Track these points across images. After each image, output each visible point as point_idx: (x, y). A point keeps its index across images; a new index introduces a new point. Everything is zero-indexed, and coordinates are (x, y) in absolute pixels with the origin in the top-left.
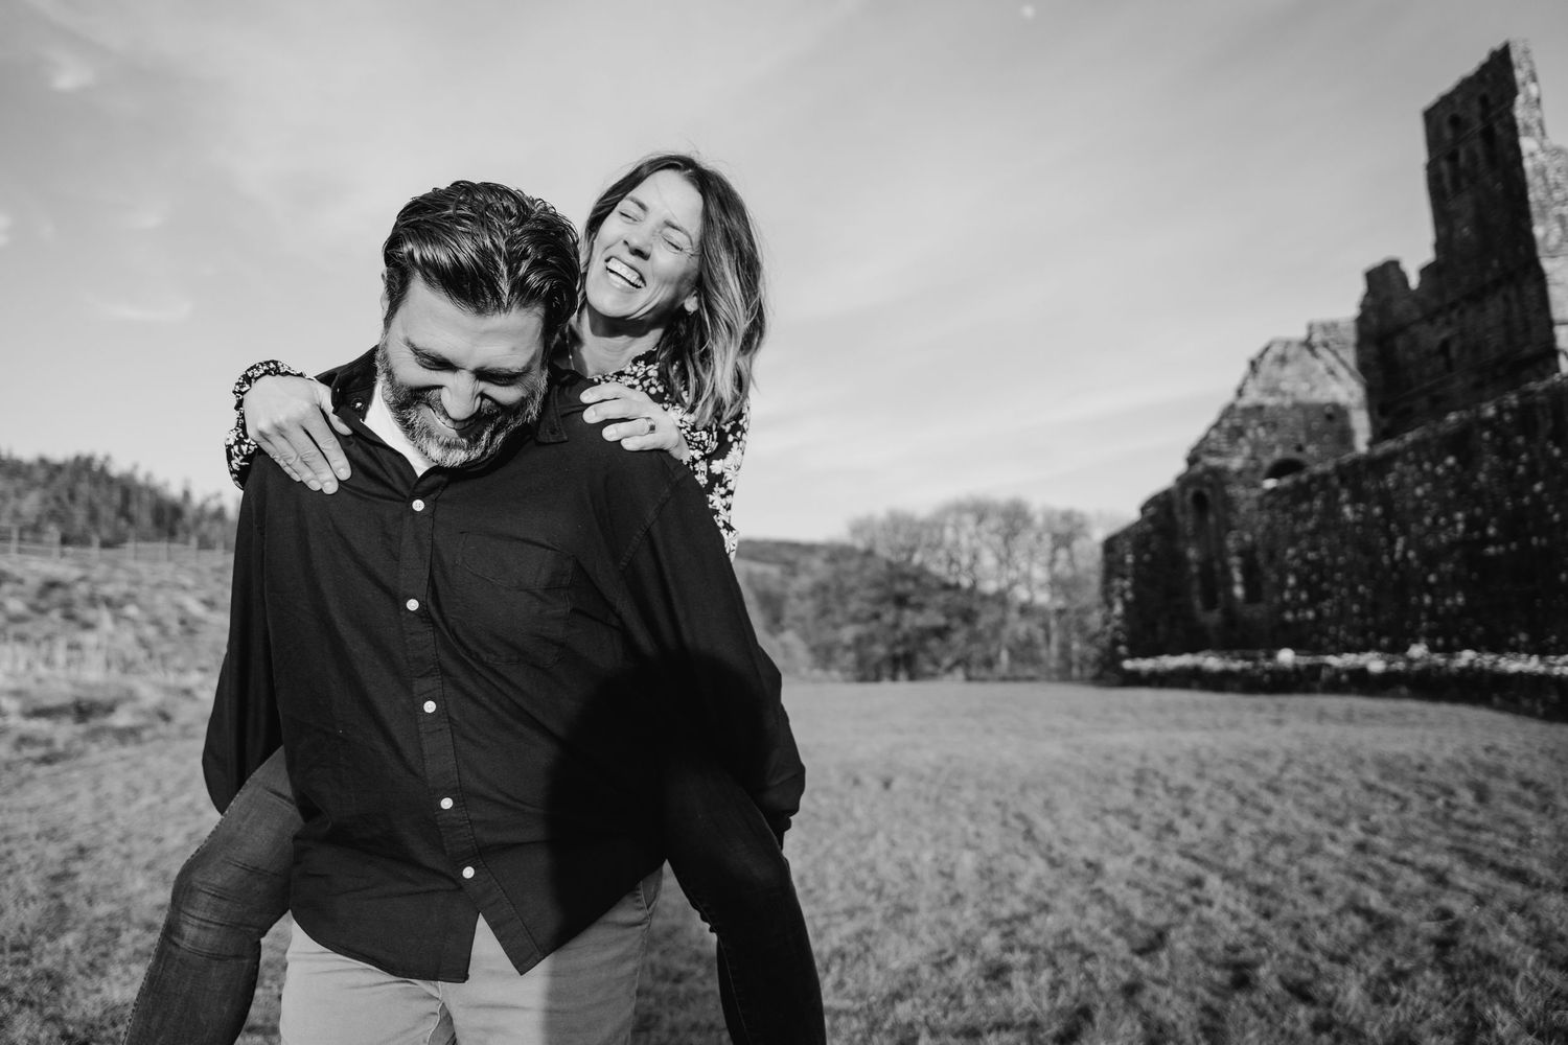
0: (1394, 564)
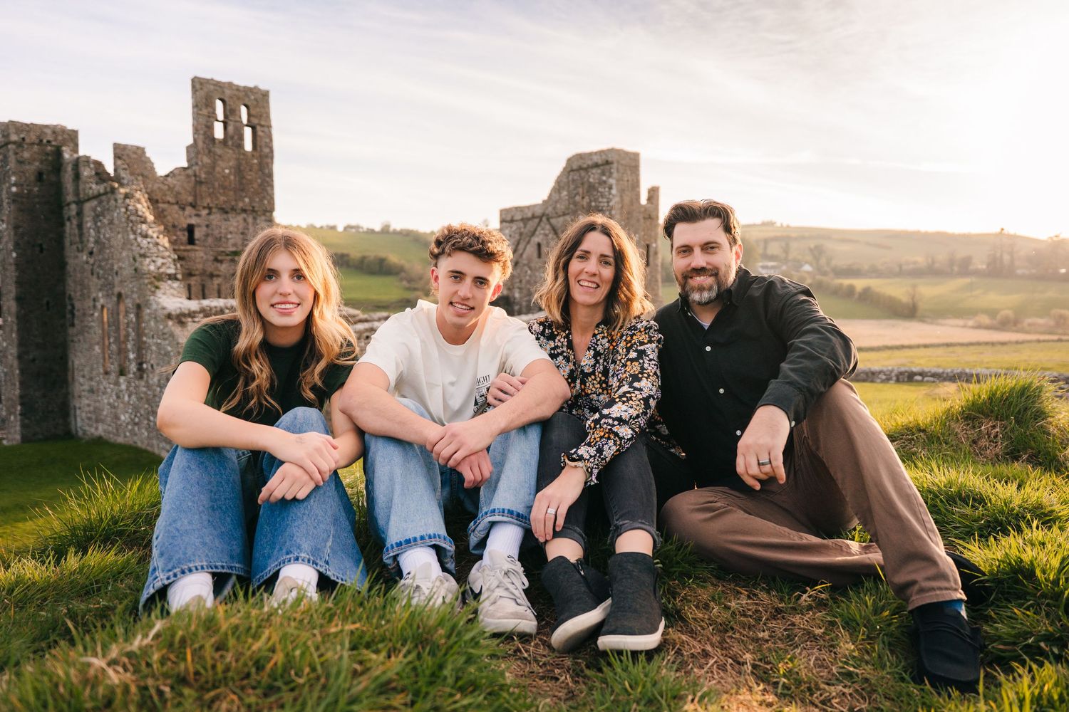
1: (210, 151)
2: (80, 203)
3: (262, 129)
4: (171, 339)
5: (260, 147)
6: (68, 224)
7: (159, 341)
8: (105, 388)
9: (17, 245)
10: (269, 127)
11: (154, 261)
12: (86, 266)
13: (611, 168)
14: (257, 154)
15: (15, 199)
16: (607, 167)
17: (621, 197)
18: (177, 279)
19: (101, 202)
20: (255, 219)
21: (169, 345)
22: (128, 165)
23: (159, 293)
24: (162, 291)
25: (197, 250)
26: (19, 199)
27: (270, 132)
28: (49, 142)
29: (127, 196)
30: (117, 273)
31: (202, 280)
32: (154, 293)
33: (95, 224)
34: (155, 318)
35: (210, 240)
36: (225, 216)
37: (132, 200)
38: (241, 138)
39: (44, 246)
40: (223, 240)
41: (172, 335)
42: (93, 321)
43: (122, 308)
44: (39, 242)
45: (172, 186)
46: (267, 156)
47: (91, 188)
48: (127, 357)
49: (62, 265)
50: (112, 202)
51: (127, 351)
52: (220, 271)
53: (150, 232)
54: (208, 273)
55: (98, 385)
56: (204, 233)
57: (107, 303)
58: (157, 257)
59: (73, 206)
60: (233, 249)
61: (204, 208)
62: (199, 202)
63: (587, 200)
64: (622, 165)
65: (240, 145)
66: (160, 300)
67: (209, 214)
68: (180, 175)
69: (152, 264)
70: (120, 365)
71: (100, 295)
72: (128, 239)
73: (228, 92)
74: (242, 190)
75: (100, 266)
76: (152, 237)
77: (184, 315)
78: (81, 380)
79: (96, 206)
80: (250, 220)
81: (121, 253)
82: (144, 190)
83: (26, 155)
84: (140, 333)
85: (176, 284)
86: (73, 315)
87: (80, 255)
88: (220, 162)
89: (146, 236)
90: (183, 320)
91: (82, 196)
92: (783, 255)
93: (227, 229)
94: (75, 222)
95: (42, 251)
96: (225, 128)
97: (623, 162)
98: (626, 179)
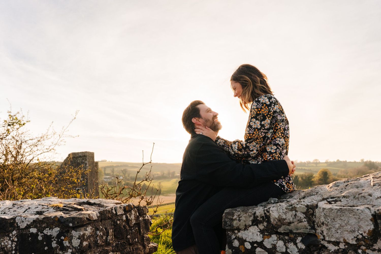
13: (86, 158)
16: (85, 157)
64: (89, 157)
92: (112, 173)
97: (90, 156)
98: (91, 161)
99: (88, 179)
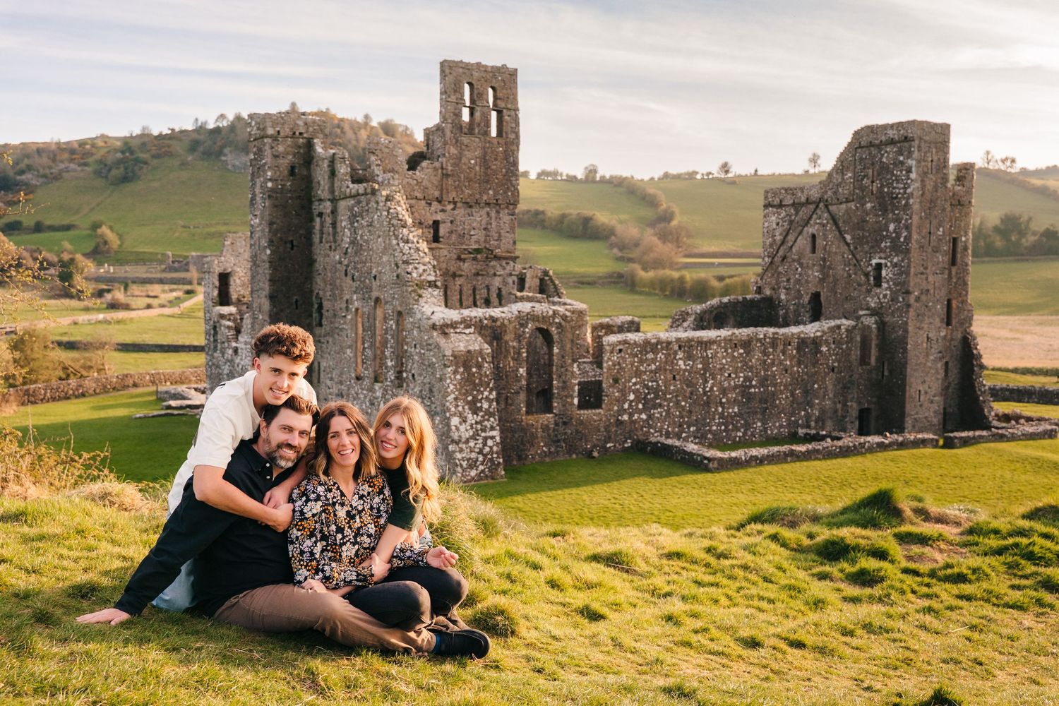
0: (705, 393)
1: (457, 141)
2: (334, 201)
3: (509, 113)
4: (436, 350)
5: (506, 133)
6: (318, 220)
7: (423, 351)
8: (357, 394)
9: (271, 242)
10: (516, 110)
11: (416, 268)
12: (338, 266)
13: (910, 147)
14: (502, 141)
15: (271, 194)
16: (906, 144)
17: (922, 181)
18: (436, 286)
19: (359, 202)
20: (498, 212)
21: (433, 356)
22: (380, 160)
23: (422, 301)
24: (424, 299)
25: (441, 248)
26: (274, 195)
27: (516, 115)
28: (301, 134)
29: (388, 198)
30: (375, 277)
31: (445, 281)
32: (417, 300)
33: (352, 224)
34: (419, 327)
35: (454, 237)
36: (469, 210)
37: (393, 203)
38: (488, 125)
39: (295, 243)
40: (467, 236)
41: (438, 346)
42: (345, 323)
43: (379, 312)
44: (290, 238)
45: (420, 181)
46: (512, 143)
47: (348, 187)
48: (383, 364)
49: (311, 262)
50: (372, 204)
51: (383, 358)
52: (462, 271)
53: (411, 237)
54: (451, 273)
55: (349, 389)
56: (448, 230)
57: (363, 307)
58: (419, 263)
59: (328, 204)
60: (476, 246)
61: (450, 202)
62: (444, 198)
63: (877, 184)
64: (925, 142)
65: (486, 133)
66: (424, 309)
67: (453, 209)
68: (427, 168)
69: (415, 271)
70: (375, 371)
71: (355, 298)
72: (390, 244)
73: (476, 74)
74: (487, 182)
75: (355, 268)
76: (413, 243)
77: (447, 326)
78: (329, 383)
79: (353, 206)
80: (493, 214)
81: (381, 258)
82: (402, 192)
83: (281, 148)
84: (400, 342)
85: (436, 292)
86: (321, 315)
87: (332, 253)
88: (466, 153)
89: (407, 242)
90: (446, 330)
91: (336, 194)
93: (470, 225)
94: (329, 220)
95: (292, 249)
96: (472, 114)
97: (927, 138)
98: (930, 159)
99: (914, 228)
